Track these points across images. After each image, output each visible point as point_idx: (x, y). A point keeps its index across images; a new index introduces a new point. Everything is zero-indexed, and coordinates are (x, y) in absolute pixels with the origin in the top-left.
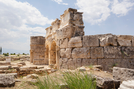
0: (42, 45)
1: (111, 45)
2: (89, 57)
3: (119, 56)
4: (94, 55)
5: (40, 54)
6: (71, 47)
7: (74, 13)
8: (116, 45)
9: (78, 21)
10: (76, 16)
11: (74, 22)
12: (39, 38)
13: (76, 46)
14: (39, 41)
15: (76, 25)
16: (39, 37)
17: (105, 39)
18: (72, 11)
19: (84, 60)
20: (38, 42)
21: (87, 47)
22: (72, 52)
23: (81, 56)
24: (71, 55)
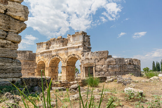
0: (32, 61)
1: (130, 64)
2: (120, 71)
3: (134, 70)
4: (123, 69)
5: (29, 72)
6: (107, 64)
7: (85, 36)
8: (132, 64)
9: (87, 43)
10: (86, 38)
11: (85, 43)
12: (28, 53)
13: (112, 63)
14: (28, 56)
15: (86, 46)
16: (28, 51)
17: (128, 61)
18: (84, 33)
19: (117, 73)
20: (27, 58)
21: (118, 65)
22: (108, 68)
23: (115, 70)
24: (108, 69)
